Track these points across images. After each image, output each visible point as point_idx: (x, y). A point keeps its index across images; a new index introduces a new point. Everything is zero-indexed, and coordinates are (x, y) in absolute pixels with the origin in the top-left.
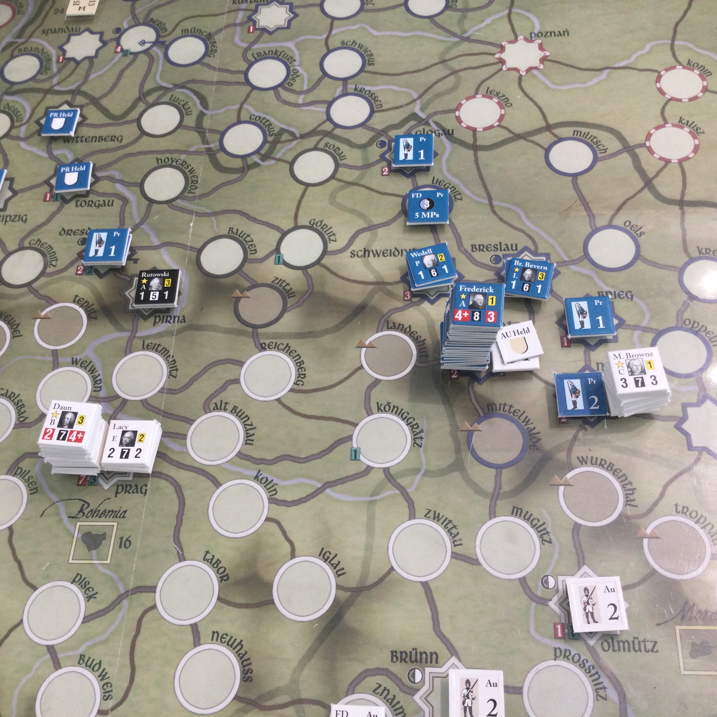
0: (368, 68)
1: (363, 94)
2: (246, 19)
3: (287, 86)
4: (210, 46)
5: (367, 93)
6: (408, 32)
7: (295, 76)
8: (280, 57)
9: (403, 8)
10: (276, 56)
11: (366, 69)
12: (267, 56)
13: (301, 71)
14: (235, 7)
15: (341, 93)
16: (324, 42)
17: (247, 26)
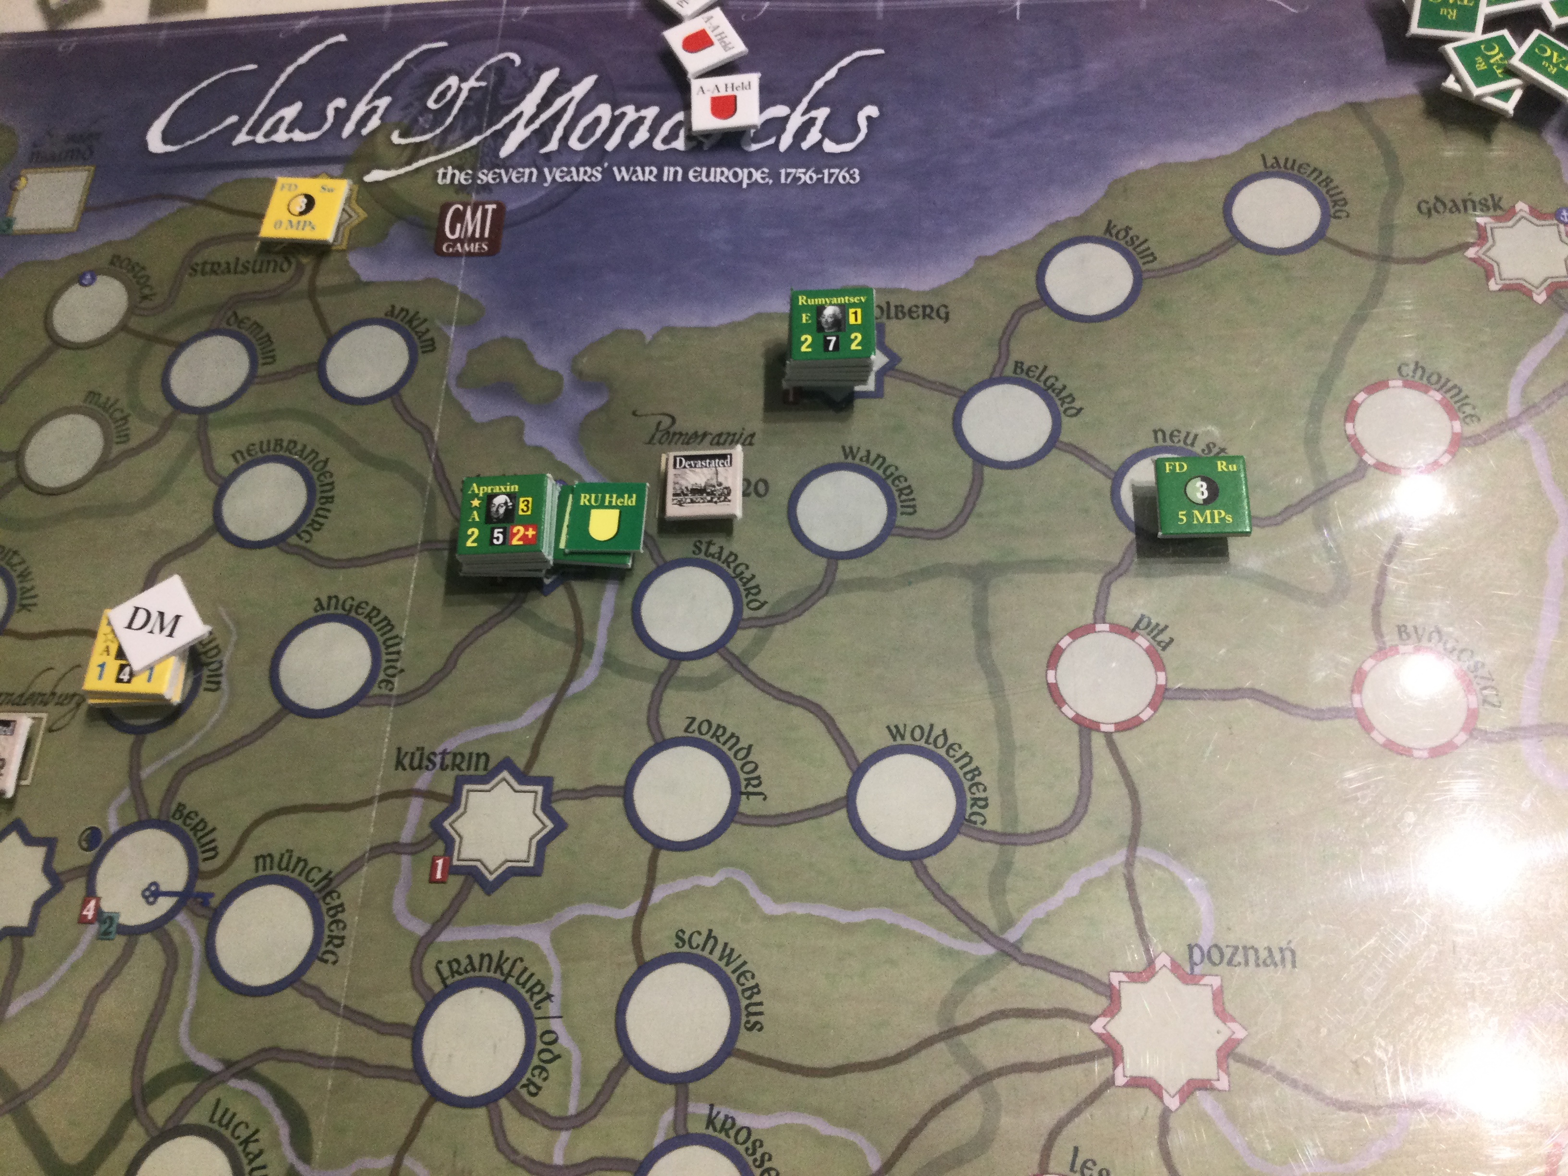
0: (747, 1041)
1: (731, 1141)
2: (428, 831)
3: (524, 1092)
4: (327, 920)
5: (743, 1135)
6: (855, 907)
7: (546, 1056)
8: (511, 981)
9: (842, 814)
10: (498, 976)
11: (740, 1045)
12: (477, 974)
13: (565, 1042)
14: (401, 780)
15: (672, 1134)
16: (629, 928)
17: (427, 855)
